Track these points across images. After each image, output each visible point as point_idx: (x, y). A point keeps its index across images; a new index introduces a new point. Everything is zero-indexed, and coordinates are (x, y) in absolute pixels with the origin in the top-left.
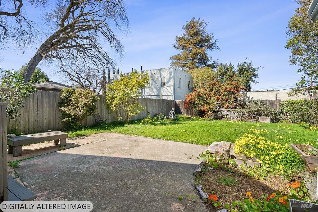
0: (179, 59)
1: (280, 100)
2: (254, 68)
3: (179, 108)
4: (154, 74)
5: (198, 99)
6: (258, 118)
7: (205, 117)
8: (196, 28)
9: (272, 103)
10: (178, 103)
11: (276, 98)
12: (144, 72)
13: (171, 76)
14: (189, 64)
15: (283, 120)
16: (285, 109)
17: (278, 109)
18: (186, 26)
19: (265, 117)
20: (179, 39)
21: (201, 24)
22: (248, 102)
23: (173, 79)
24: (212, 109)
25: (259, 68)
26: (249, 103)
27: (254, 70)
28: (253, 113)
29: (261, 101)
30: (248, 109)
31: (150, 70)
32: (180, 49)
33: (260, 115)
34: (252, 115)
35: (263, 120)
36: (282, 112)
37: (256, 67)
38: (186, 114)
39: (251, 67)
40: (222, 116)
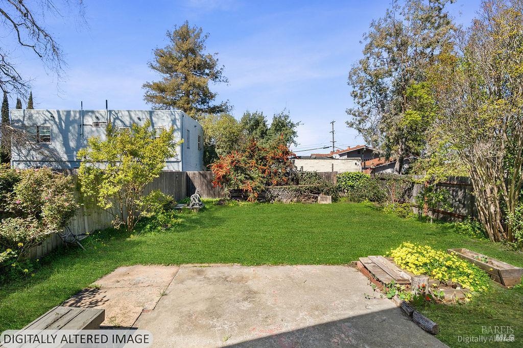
0: (162, 90)
1: (337, 172)
2: (292, 124)
3: (193, 185)
4: (139, 119)
5: (235, 171)
6: (317, 197)
7: (249, 200)
8: (190, 40)
9: (328, 176)
10: (191, 176)
11: (333, 170)
12: (113, 113)
13: (175, 127)
14: (181, 102)
15: (340, 197)
16: (343, 183)
17: (336, 184)
18: (174, 33)
19: (324, 196)
20: (160, 54)
21: (198, 36)
22: (300, 175)
23: (180, 133)
24: (259, 187)
25: (298, 124)
26: (302, 175)
27: (292, 125)
28: (311, 192)
29: (316, 174)
30: (303, 185)
31: (128, 111)
32: (162, 71)
33: (319, 194)
34: (310, 194)
35: (323, 200)
36: (339, 188)
37: (295, 123)
38: (207, 195)
39: (288, 120)
40: (272, 196)
